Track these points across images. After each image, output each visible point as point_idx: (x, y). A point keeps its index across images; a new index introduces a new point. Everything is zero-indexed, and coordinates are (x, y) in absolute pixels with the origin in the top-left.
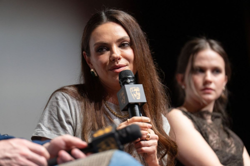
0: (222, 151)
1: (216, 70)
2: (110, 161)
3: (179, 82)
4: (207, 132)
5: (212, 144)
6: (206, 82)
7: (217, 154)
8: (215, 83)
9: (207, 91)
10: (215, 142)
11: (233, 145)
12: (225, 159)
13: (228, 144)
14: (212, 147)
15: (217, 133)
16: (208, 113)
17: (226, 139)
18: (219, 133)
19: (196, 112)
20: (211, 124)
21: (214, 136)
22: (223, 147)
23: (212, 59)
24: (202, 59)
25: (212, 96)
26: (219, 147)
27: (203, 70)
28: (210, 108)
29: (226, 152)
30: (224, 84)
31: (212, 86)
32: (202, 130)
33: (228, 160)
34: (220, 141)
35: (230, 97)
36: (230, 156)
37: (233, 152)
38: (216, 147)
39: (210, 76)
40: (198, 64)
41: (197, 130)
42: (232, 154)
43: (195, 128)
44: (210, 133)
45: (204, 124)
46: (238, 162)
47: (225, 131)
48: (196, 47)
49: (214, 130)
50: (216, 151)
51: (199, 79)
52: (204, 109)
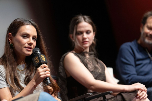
0: (95, 72)
1: (88, 32)
3: (71, 38)
4: (87, 63)
5: (90, 69)
6: (84, 39)
7: (92, 74)
8: (88, 38)
9: (85, 43)
10: (91, 68)
11: (100, 68)
12: (97, 76)
13: (97, 67)
14: (89, 71)
15: (92, 63)
16: (86, 53)
17: (96, 65)
18: (93, 62)
19: (80, 53)
20: (88, 58)
21: (90, 65)
22: (95, 70)
23: (85, 27)
24: (81, 27)
25: (88, 45)
26: (93, 70)
27: (82, 33)
28: (88, 50)
29: (96, 72)
30: (94, 36)
31: (87, 40)
32: (84, 62)
33: (98, 76)
34: (94, 67)
35: (97, 42)
36: (99, 73)
37: (100, 71)
38: (91, 70)
39: (85, 35)
40: (79, 30)
41: (82, 62)
42: (100, 73)
43: (81, 61)
44: (88, 63)
45: (85, 59)
46: (103, 76)
47: (96, 60)
48: (77, 21)
49: (90, 61)
50: (91, 72)
51: (80, 37)
52: (85, 51)
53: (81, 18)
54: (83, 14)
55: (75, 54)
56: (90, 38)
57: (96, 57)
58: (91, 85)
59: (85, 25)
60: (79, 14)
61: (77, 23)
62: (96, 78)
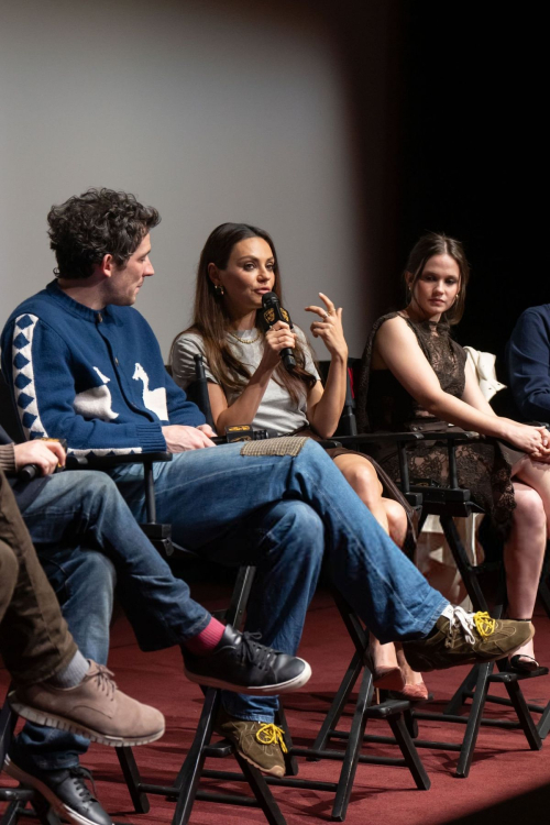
0: (443, 375)
1: (449, 281)
2: (300, 449)
4: (431, 351)
5: (435, 366)
6: (436, 294)
8: (446, 293)
9: (437, 303)
10: (437, 363)
11: (455, 366)
12: (446, 385)
13: (451, 364)
15: (440, 351)
16: (433, 323)
17: (450, 359)
18: (443, 351)
19: (420, 322)
20: (435, 338)
21: (437, 357)
22: (445, 369)
23: (448, 267)
25: (441, 309)
26: (441, 370)
27: (434, 278)
28: (437, 319)
31: (444, 298)
32: (425, 348)
33: (448, 387)
34: (443, 362)
36: (451, 380)
37: (454, 375)
38: (438, 369)
39: (442, 287)
40: (430, 269)
42: (453, 378)
44: (433, 352)
45: (428, 338)
46: (459, 386)
47: (450, 345)
49: (438, 348)
50: (438, 374)
51: (428, 287)
52: (432, 320)
53: (442, 242)
54: (450, 234)
55: (410, 322)
56: (449, 292)
57: (453, 339)
58: (429, 402)
59: (446, 262)
60: (440, 232)
61: (431, 251)
62: (445, 389)
